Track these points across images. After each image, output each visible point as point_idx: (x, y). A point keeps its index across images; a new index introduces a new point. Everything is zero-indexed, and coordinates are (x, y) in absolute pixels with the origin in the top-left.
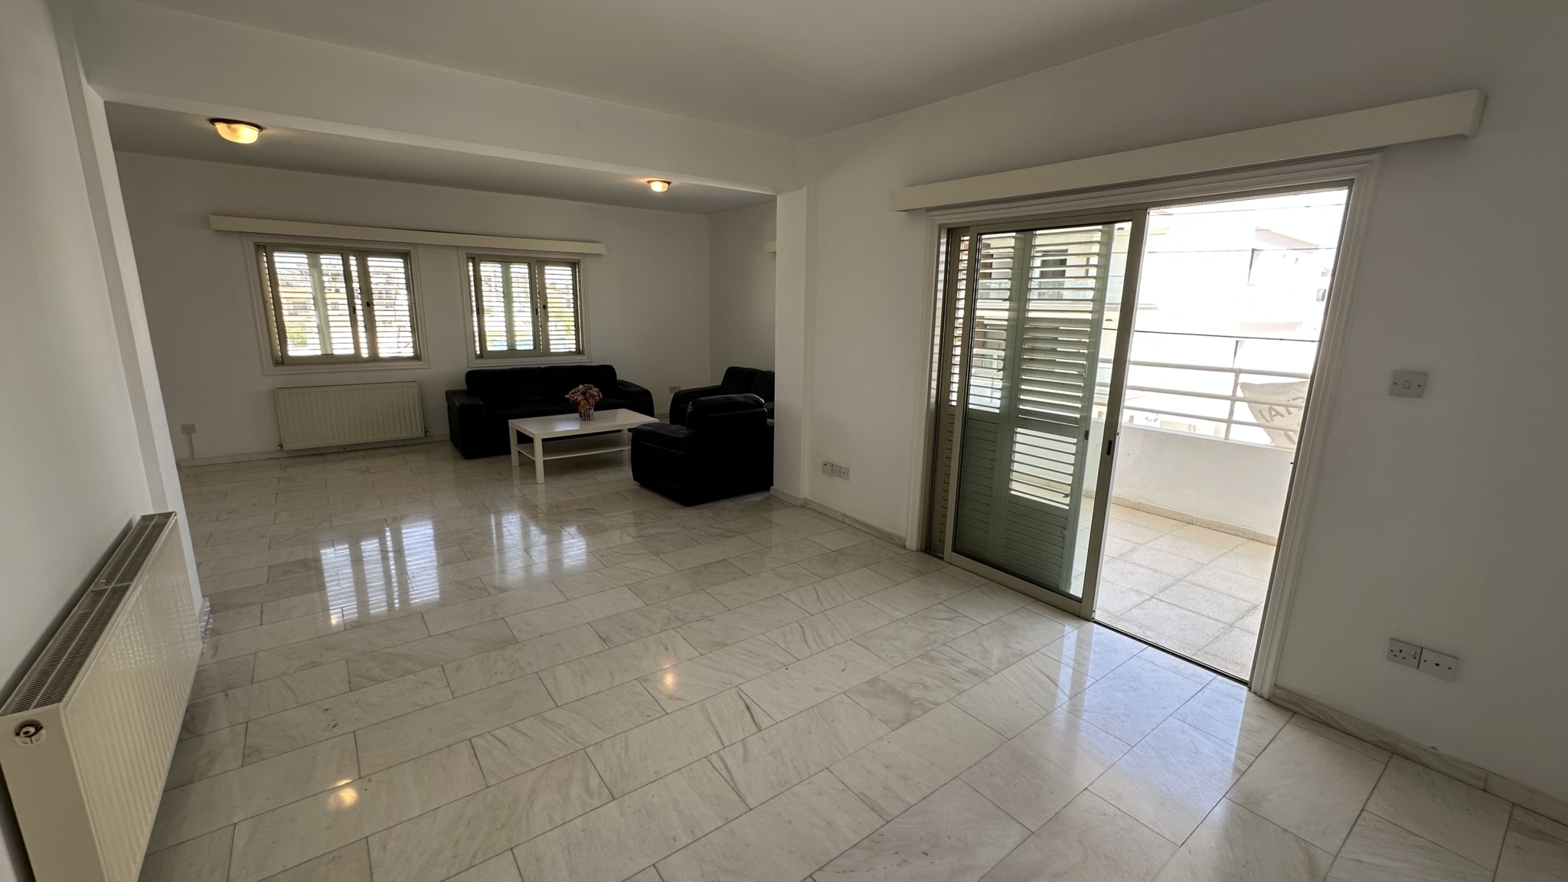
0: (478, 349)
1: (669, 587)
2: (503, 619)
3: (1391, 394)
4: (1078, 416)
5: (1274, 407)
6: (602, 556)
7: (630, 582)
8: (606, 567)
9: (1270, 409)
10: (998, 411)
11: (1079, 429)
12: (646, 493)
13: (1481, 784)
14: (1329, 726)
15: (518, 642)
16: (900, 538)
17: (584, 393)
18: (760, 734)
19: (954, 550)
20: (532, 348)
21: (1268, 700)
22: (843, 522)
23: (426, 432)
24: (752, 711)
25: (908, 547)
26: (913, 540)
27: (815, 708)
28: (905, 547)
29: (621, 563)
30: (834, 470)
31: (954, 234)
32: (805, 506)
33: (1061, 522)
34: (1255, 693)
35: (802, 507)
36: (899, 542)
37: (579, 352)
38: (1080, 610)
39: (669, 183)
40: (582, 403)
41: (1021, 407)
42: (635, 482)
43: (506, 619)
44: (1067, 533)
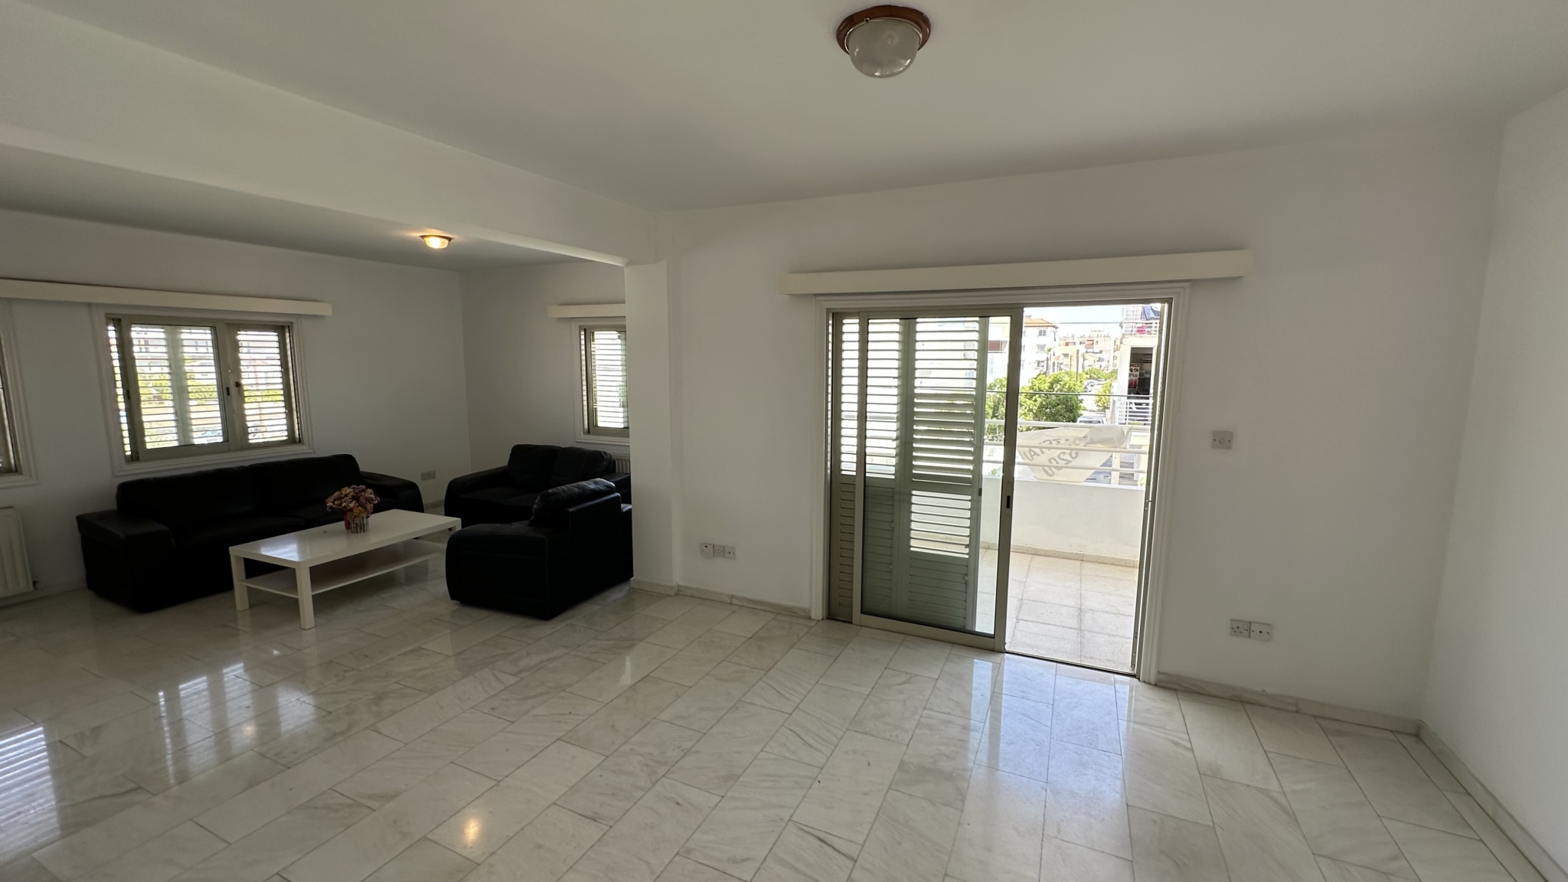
0: (128, 448)
1: (613, 726)
2: (425, 838)
3: (1213, 447)
4: (971, 476)
5: (1033, 449)
6: (493, 709)
7: (562, 734)
8: (513, 722)
9: (1030, 450)
10: (893, 477)
11: (971, 487)
12: (479, 614)
13: (1294, 709)
14: (1199, 693)
15: (479, 864)
16: (804, 610)
17: (355, 498)
18: (857, 865)
19: (862, 612)
20: (220, 439)
21: (1156, 685)
22: (731, 604)
23: (35, 583)
24: (828, 842)
25: (812, 617)
26: (818, 611)
27: (880, 814)
28: (810, 618)
29: (527, 712)
30: (716, 551)
31: (838, 317)
32: (680, 593)
33: (962, 573)
34: (1144, 682)
35: (677, 595)
36: (804, 614)
37: (292, 440)
38: (992, 645)
39: (449, 239)
40: (357, 511)
41: (914, 472)
42: (455, 601)
43: (429, 836)
44: (970, 578)
